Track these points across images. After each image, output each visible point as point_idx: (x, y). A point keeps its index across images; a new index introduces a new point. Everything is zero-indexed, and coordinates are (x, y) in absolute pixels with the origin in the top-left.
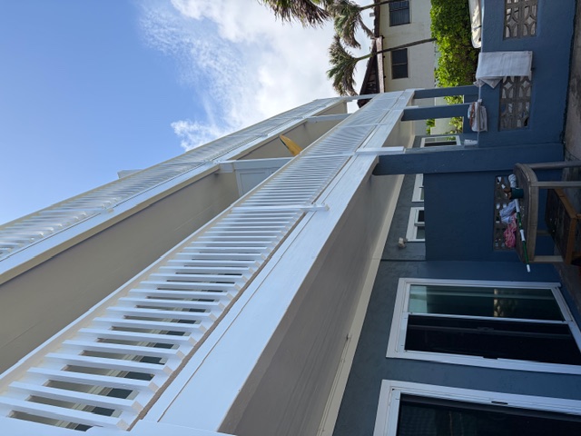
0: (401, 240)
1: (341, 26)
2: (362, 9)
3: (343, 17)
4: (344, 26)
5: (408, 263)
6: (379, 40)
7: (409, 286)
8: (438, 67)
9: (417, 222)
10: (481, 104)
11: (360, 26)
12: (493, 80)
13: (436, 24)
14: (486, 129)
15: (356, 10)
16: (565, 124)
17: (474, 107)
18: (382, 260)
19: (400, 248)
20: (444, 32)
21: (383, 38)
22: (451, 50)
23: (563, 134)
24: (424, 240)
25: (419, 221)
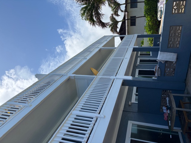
0: (130, 102)
1: (113, 10)
2: (121, 5)
3: (114, 7)
4: (115, 10)
5: (132, 113)
6: (126, 13)
7: (131, 124)
8: (145, 26)
9: (135, 93)
10: (159, 68)
11: (120, 10)
12: (163, 61)
13: (146, 11)
14: (160, 76)
15: (119, 5)
16: (186, 77)
17: (156, 68)
18: (123, 111)
19: (129, 105)
20: (148, 15)
21: (128, 12)
22: (150, 21)
23: (186, 80)
24: (137, 102)
25: (136, 92)
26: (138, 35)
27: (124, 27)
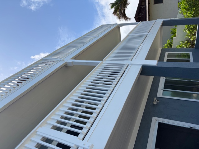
26: (164, 22)
27: (144, 6)
